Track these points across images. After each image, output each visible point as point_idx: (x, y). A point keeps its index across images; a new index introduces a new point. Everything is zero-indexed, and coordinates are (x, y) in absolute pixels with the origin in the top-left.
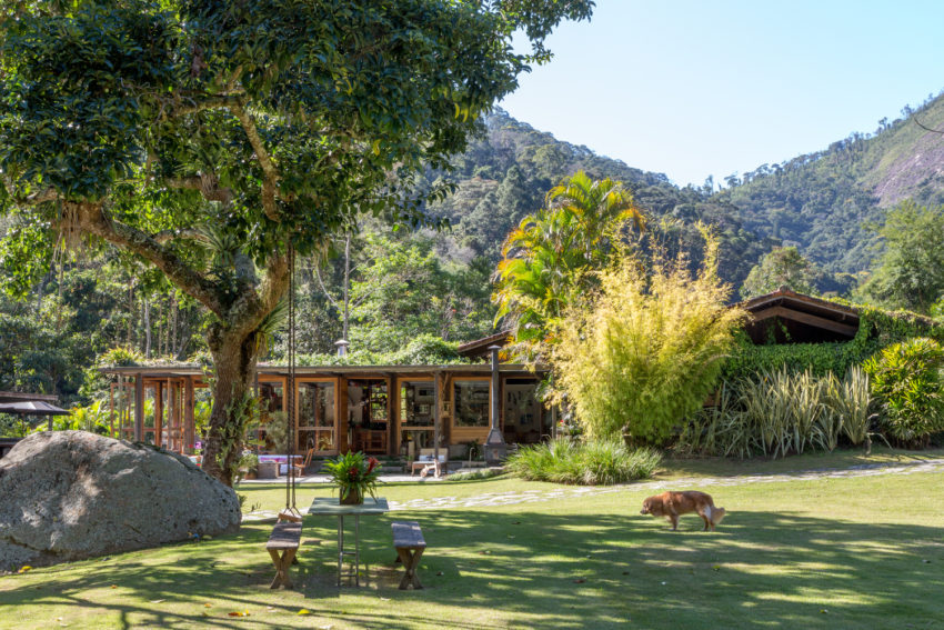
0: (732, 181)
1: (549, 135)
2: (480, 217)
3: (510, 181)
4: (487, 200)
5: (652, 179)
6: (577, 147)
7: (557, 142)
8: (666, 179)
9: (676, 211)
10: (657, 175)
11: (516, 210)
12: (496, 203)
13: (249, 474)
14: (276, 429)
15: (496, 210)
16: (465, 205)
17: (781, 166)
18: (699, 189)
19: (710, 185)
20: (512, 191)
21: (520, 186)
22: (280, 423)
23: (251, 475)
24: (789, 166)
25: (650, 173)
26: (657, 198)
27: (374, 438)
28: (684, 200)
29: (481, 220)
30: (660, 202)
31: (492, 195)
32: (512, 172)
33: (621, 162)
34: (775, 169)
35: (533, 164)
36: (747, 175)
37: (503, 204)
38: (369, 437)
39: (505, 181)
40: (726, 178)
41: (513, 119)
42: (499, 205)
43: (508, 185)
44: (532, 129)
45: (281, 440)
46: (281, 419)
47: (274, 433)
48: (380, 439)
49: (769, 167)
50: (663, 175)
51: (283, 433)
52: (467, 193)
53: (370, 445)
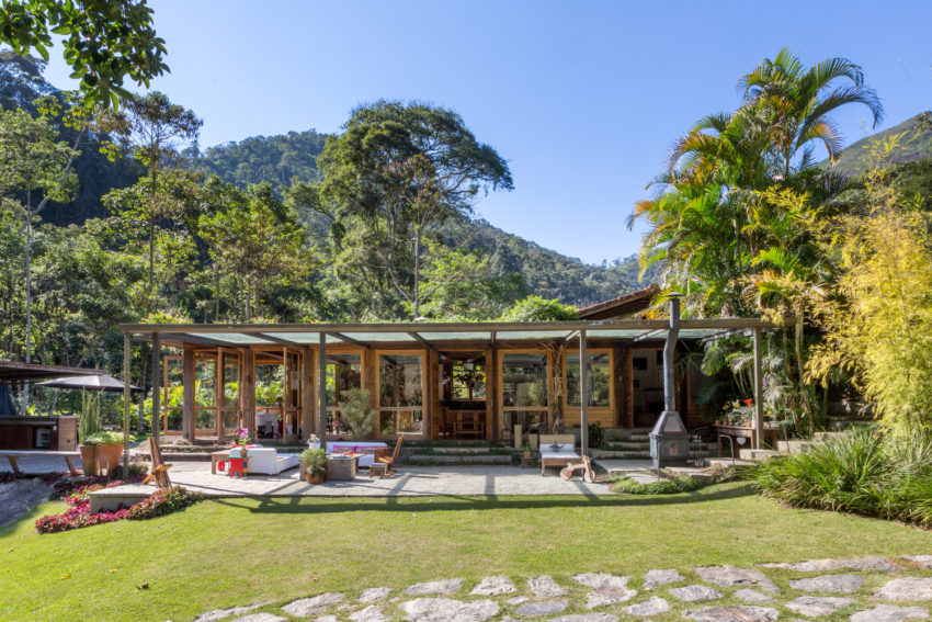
0: (617, 262)
1: (512, 235)
13: (313, 476)
14: (353, 410)
21: (505, 256)
22: (358, 402)
23: (316, 478)
27: (464, 419)
36: (626, 259)
38: (460, 417)
39: (495, 254)
45: (360, 423)
46: (359, 397)
47: (349, 414)
48: (472, 419)
51: (361, 415)
53: (460, 427)
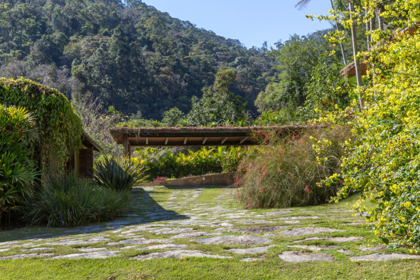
2: (96, 59)
3: (115, 36)
4: (101, 48)
5: (231, 43)
6: (183, 22)
7: (171, 18)
8: (239, 43)
9: (236, 61)
10: (234, 41)
11: (119, 55)
12: (107, 50)
15: (107, 55)
16: (87, 52)
17: (307, 37)
18: (259, 49)
19: (266, 47)
20: (117, 43)
24: (311, 37)
25: (229, 39)
26: (225, 53)
28: (243, 54)
29: (97, 61)
30: (227, 55)
31: (104, 45)
32: (116, 31)
33: (212, 32)
34: (303, 39)
35: (144, 29)
37: (112, 51)
40: (275, 44)
41: (144, 4)
42: (109, 52)
43: (114, 39)
44: (156, 10)
49: (300, 37)
50: (238, 41)
52: (89, 44)
